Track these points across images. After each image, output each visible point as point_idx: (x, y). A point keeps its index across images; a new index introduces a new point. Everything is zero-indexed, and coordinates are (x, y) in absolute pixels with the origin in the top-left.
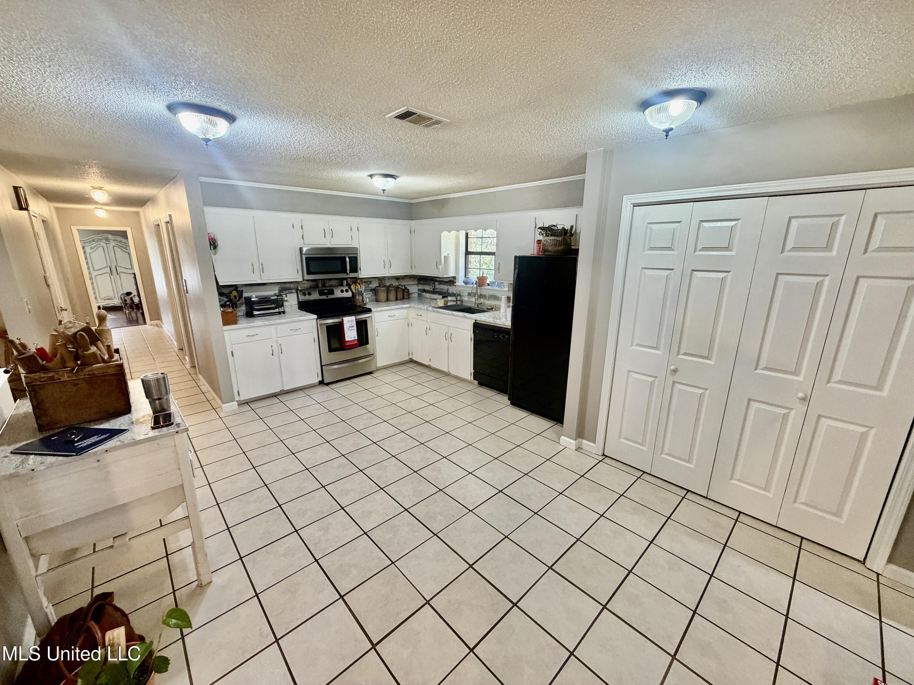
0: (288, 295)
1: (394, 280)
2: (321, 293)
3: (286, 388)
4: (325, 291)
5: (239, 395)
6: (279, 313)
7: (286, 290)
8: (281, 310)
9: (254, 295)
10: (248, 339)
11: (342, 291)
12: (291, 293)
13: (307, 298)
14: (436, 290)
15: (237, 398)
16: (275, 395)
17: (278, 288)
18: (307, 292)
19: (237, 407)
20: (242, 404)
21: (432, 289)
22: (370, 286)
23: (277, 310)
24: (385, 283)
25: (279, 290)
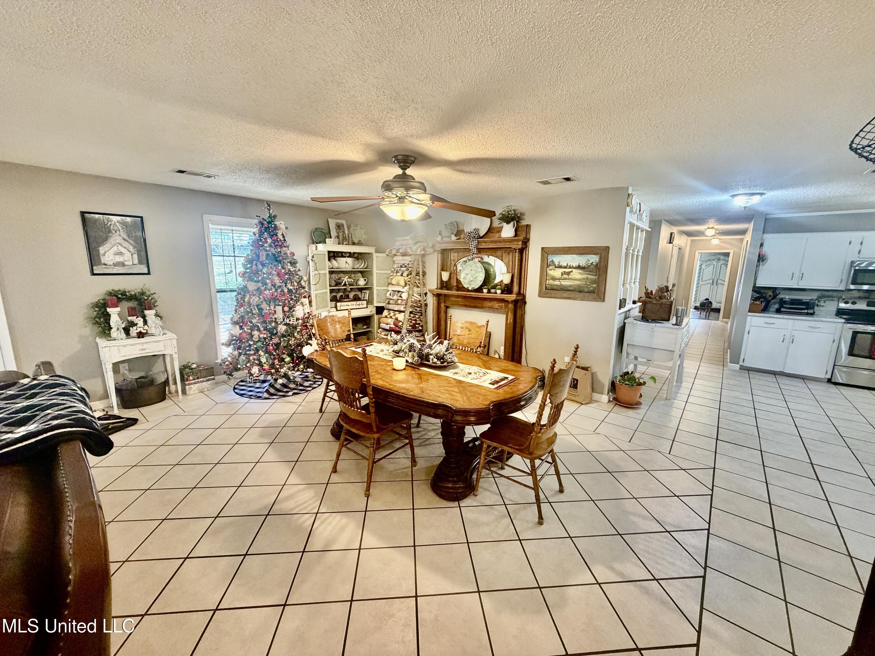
0: (826, 302)
2: (871, 305)
3: (787, 371)
5: (743, 361)
6: (807, 314)
8: (810, 311)
9: (787, 297)
10: (765, 325)
12: (832, 300)
13: (849, 306)
15: (741, 363)
16: (774, 373)
18: (850, 302)
19: (738, 368)
20: (742, 368)
23: (806, 311)
25: (818, 296)
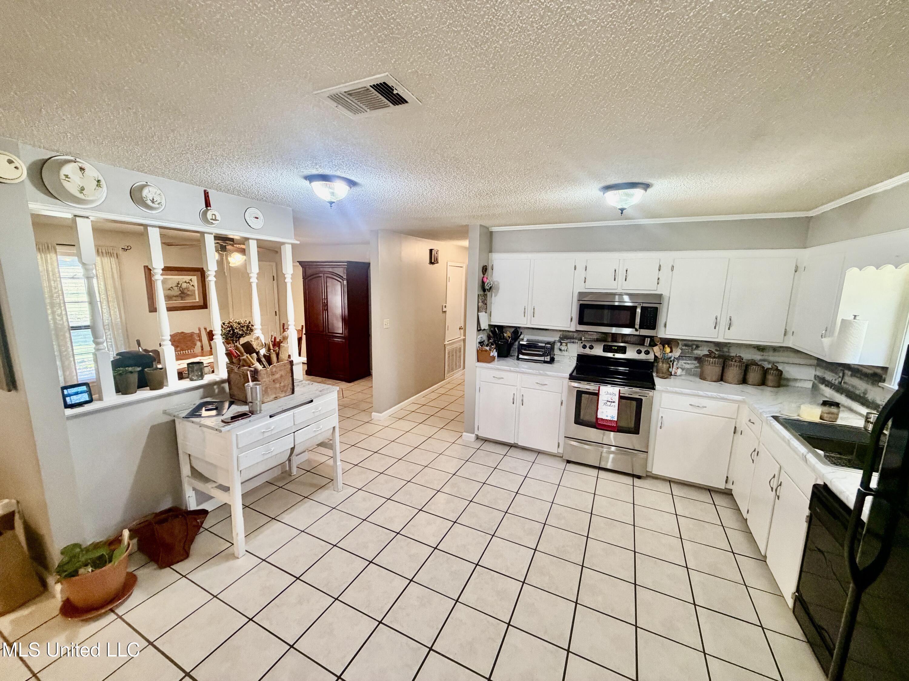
0: (569, 344)
1: (756, 351)
2: (607, 349)
4: (613, 348)
6: (545, 362)
7: (568, 339)
8: (549, 359)
9: (528, 339)
11: (639, 352)
12: (573, 343)
13: (588, 351)
14: (845, 386)
17: (559, 336)
18: (588, 346)
21: (837, 382)
22: (696, 352)
24: (729, 352)
25: (560, 337)
